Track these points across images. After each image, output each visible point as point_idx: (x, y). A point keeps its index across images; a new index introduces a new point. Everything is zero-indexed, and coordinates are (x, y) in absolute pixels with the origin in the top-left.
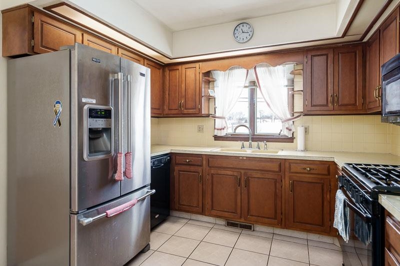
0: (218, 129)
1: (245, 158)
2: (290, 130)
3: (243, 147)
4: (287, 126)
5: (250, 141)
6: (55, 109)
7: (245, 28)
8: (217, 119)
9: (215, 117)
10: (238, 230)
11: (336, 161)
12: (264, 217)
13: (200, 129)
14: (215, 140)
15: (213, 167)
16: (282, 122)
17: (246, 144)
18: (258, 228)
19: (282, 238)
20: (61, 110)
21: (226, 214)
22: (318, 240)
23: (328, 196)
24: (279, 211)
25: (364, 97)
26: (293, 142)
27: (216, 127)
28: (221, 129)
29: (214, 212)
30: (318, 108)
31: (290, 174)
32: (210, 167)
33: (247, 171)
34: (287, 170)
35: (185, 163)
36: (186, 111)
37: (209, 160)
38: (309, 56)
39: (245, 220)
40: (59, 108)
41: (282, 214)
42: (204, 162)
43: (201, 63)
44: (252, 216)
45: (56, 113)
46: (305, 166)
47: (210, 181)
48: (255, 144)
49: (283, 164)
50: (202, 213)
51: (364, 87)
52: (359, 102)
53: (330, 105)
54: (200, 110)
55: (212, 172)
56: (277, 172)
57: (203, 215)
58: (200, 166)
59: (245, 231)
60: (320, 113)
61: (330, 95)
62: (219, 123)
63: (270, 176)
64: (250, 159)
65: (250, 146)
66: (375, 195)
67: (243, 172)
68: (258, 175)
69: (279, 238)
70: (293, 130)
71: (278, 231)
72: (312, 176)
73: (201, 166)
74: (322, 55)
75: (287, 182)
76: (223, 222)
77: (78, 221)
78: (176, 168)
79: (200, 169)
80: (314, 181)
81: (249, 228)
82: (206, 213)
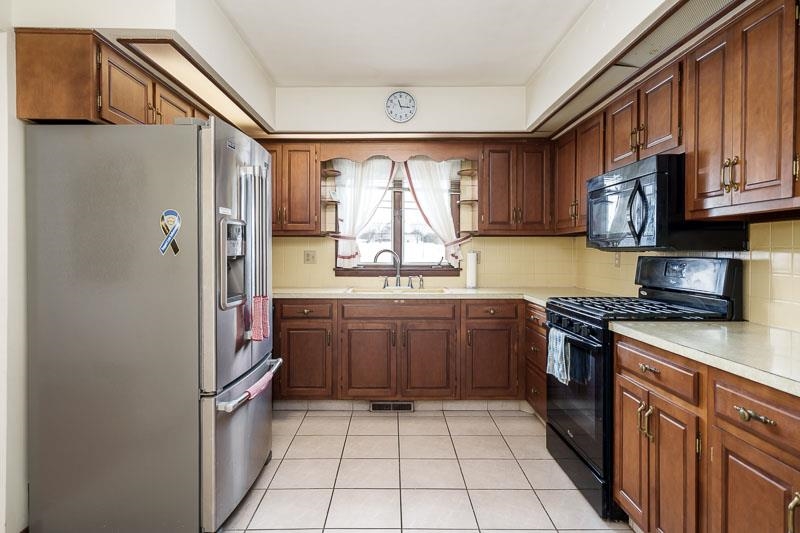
0: (343, 257)
1: (402, 301)
2: (457, 258)
3: (386, 285)
4: (453, 252)
5: (398, 276)
6: (162, 223)
7: (404, 101)
8: (341, 241)
9: (338, 237)
10: (393, 413)
11: (527, 298)
12: (431, 388)
13: (309, 258)
14: (337, 275)
15: (350, 318)
16: (446, 246)
17: (391, 280)
18: (421, 406)
19: (456, 414)
20: (178, 225)
21: (373, 392)
22: (500, 409)
23: (516, 347)
24: (452, 376)
25: (552, 214)
26: (458, 275)
27: (340, 253)
28: (349, 258)
29: (352, 392)
30: (497, 227)
31: (469, 321)
32: (347, 319)
33: (405, 321)
34: (464, 315)
35: (301, 315)
36: (291, 226)
37: (343, 308)
38: (486, 152)
39: (403, 396)
40: (174, 223)
41: (456, 379)
42: (335, 311)
43: (318, 145)
44: (414, 388)
45: (166, 230)
46: (487, 308)
47: (346, 341)
48: (405, 280)
49: (457, 308)
50: (332, 396)
51: (552, 200)
52: (546, 219)
53: (512, 222)
54: (318, 224)
55: (350, 326)
56: (449, 319)
57: (333, 399)
58: (328, 318)
59: (402, 414)
60: (498, 233)
61: (512, 208)
62: (344, 247)
63: (440, 325)
64: (410, 302)
65: (398, 284)
66: (605, 323)
67: (399, 322)
68: (424, 325)
69: (452, 414)
70: (461, 257)
71: (449, 406)
72: (494, 321)
73: (330, 317)
74: (502, 152)
75: (464, 333)
76: (365, 406)
77: (216, 407)
78: (282, 324)
79: (327, 324)
80: (499, 328)
81: (407, 408)
82: (340, 395)
